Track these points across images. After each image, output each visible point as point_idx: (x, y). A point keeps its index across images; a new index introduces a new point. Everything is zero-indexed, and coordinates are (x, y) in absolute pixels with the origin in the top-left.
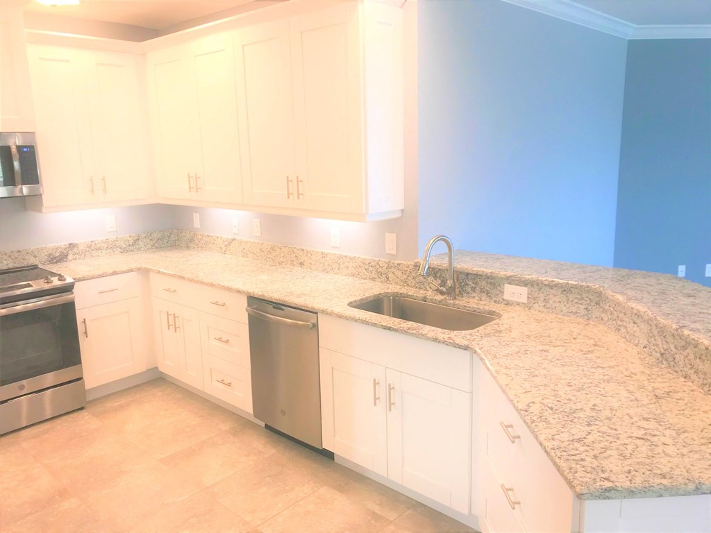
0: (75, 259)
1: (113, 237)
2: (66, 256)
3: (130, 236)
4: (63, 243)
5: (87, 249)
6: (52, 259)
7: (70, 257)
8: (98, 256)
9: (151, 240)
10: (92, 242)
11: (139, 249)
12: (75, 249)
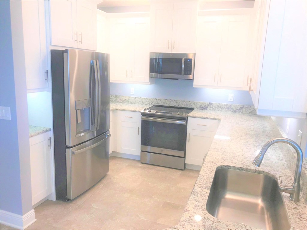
0: (210, 110)
1: (230, 104)
2: (207, 108)
3: (239, 105)
4: (207, 102)
5: (217, 107)
6: (201, 108)
7: (209, 108)
8: (221, 111)
9: (250, 109)
10: (220, 104)
11: (242, 112)
12: (211, 106)
